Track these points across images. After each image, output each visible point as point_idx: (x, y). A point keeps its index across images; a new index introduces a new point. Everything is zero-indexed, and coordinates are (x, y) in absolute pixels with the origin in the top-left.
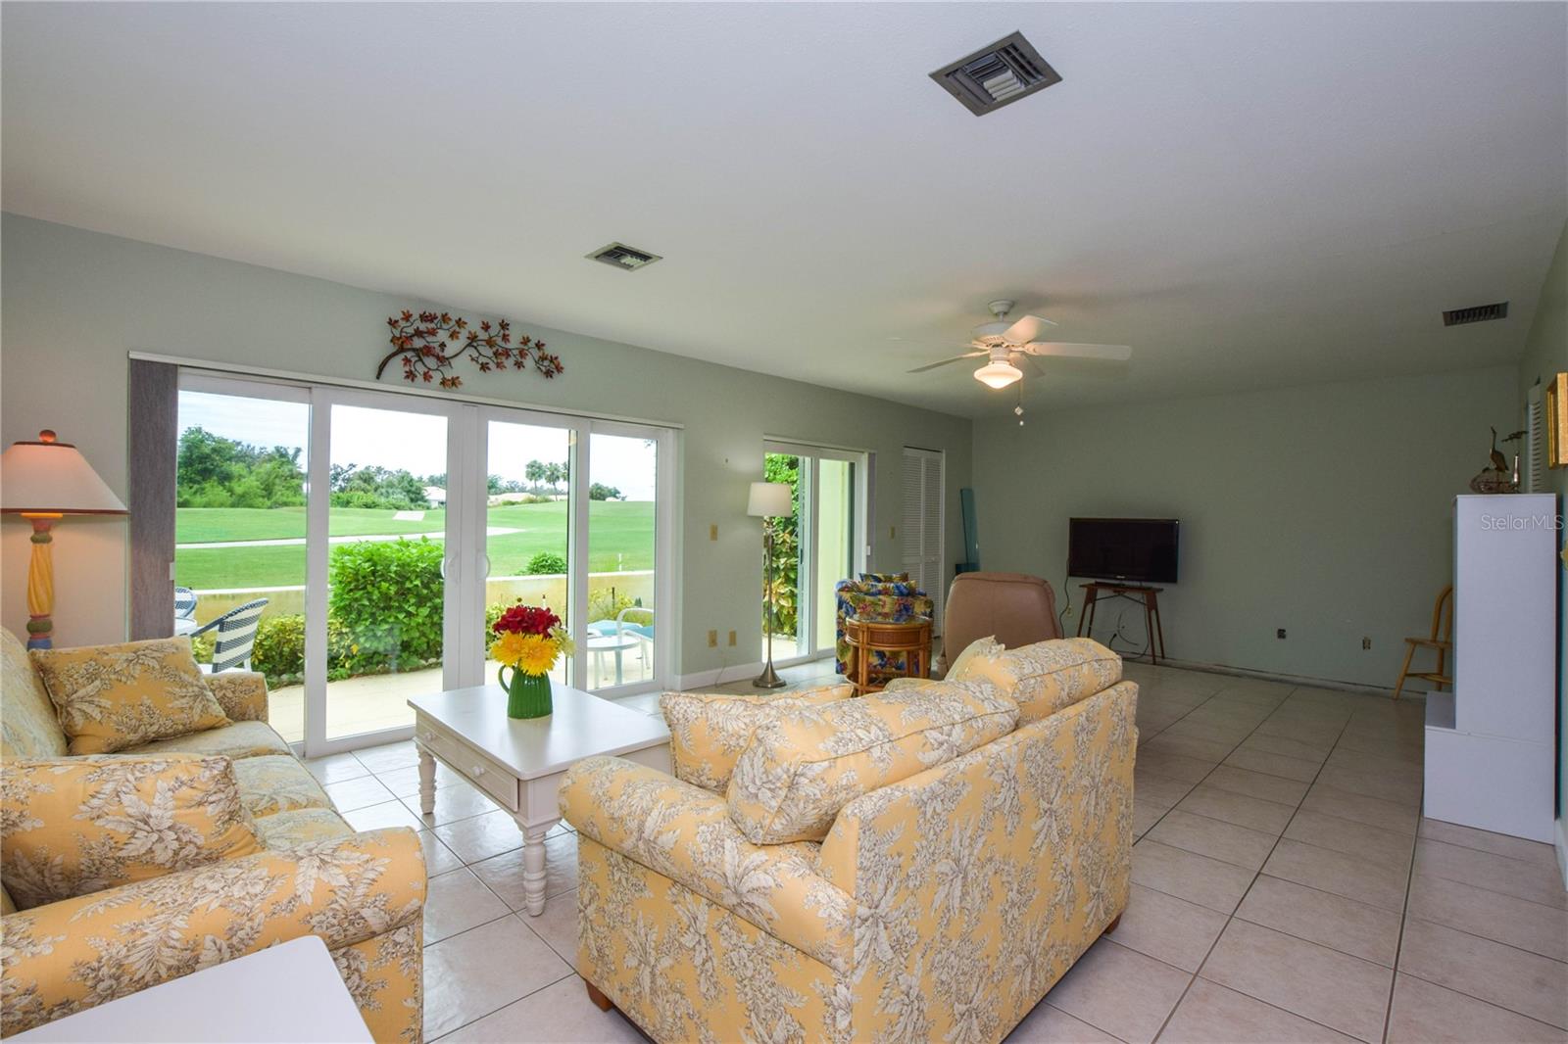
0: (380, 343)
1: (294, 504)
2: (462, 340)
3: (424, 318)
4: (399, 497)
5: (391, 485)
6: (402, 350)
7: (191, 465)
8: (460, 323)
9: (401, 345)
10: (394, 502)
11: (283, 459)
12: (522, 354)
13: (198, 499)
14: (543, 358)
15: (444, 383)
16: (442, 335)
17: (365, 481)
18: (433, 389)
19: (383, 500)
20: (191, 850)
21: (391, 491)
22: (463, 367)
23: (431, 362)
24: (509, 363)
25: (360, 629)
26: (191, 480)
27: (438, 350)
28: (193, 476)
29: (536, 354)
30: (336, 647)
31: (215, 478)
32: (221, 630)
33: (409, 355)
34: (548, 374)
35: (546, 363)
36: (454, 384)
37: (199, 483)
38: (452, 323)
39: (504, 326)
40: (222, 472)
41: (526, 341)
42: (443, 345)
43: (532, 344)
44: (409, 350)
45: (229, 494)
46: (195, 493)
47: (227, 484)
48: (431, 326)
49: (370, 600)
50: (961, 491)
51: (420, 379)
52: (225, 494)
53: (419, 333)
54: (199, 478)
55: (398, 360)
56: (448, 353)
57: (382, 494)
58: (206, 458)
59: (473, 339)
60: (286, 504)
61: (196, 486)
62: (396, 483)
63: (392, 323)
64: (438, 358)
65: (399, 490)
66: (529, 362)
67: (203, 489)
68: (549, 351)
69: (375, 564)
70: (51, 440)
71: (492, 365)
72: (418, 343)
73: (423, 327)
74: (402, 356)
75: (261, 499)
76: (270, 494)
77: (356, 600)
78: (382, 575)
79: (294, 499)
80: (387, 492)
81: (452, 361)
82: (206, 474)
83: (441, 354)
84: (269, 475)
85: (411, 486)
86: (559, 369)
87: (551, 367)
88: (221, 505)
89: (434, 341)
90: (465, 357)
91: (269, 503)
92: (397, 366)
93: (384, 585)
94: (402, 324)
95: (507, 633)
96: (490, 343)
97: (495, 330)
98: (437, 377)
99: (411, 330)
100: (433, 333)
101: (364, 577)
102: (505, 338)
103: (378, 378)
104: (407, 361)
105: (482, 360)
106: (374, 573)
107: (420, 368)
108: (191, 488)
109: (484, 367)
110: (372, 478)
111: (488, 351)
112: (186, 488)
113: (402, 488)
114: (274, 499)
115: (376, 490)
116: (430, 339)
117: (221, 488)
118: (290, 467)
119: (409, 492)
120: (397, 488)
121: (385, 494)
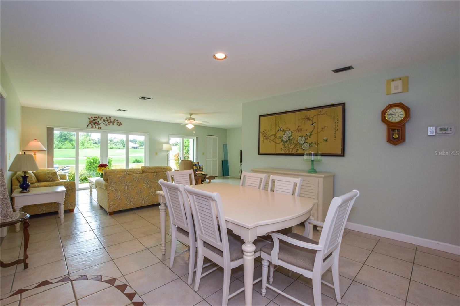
0: (87, 122)
1: (90, 148)
2: (102, 120)
3: (95, 117)
4: (120, 146)
5: (118, 142)
6: (91, 123)
7: (61, 137)
8: (101, 118)
9: (91, 122)
10: (119, 147)
11: (88, 135)
12: (114, 122)
13: (64, 147)
14: (118, 123)
15: (99, 128)
16: (98, 120)
17: (111, 141)
18: (97, 130)
19: (116, 146)
20: (53, 180)
21: (118, 144)
22: (102, 125)
23: (96, 125)
24: (111, 124)
25: (91, 173)
26: (62, 141)
27: (97, 123)
28: (62, 140)
29: (117, 122)
30: (86, 177)
31: (68, 141)
32: (62, 170)
33: (92, 124)
34: (119, 125)
35: (119, 123)
36: (100, 128)
37: (64, 142)
38: (100, 118)
39: (110, 118)
40: (70, 139)
41: (115, 120)
42: (99, 122)
43: (116, 120)
44: (92, 123)
45: (72, 145)
46: (63, 145)
47: (71, 142)
48: (96, 118)
49: (93, 167)
50: (223, 145)
51: (94, 128)
52: (71, 145)
53: (94, 120)
54: (64, 141)
55: (90, 125)
56: (99, 123)
57: (115, 145)
58: (66, 135)
59: (104, 120)
60: (88, 148)
61: (63, 143)
62: (119, 142)
63: (89, 119)
64: (98, 124)
65: (120, 144)
66: (115, 124)
67: (65, 144)
68: (119, 121)
69: (94, 160)
70: (36, 140)
71: (108, 125)
72: (94, 122)
73: (95, 119)
74: (91, 124)
75: (81, 146)
76: (83, 145)
77: (90, 167)
78: (95, 163)
79: (90, 146)
80: (117, 144)
81: (101, 124)
82: (66, 139)
83: (98, 123)
84: (83, 140)
85: (124, 142)
86: (121, 124)
87: (120, 124)
88: (70, 148)
89: (97, 121)
90: (103, 123)
91: (83, 148)
92: (90, 126)
93: (96, 165)
94: (91, 119)
95: (99, 167)
96: (107, 121)
97: (108, 118)
98: (97, 127)
99: (92, 120)
100: (97, 120)
101: (92, 163)
102: (110, 120)
103: (87, 128)
104: (92, 125)
105: (106, 124)
106: (94, 162)
107: (94, 126)
108: (62, 143)
109: (106, 125)
110: (113, 140)
111: (107, 122)
112: (60, 144)
113: (121, 143)
114: (84, 146)
115: (114, 143)
116: (96, 121)
117: (70, 143)
118: (89, 137)
119: (123, 144)
120: (119, 143)
121: (116, 145)
